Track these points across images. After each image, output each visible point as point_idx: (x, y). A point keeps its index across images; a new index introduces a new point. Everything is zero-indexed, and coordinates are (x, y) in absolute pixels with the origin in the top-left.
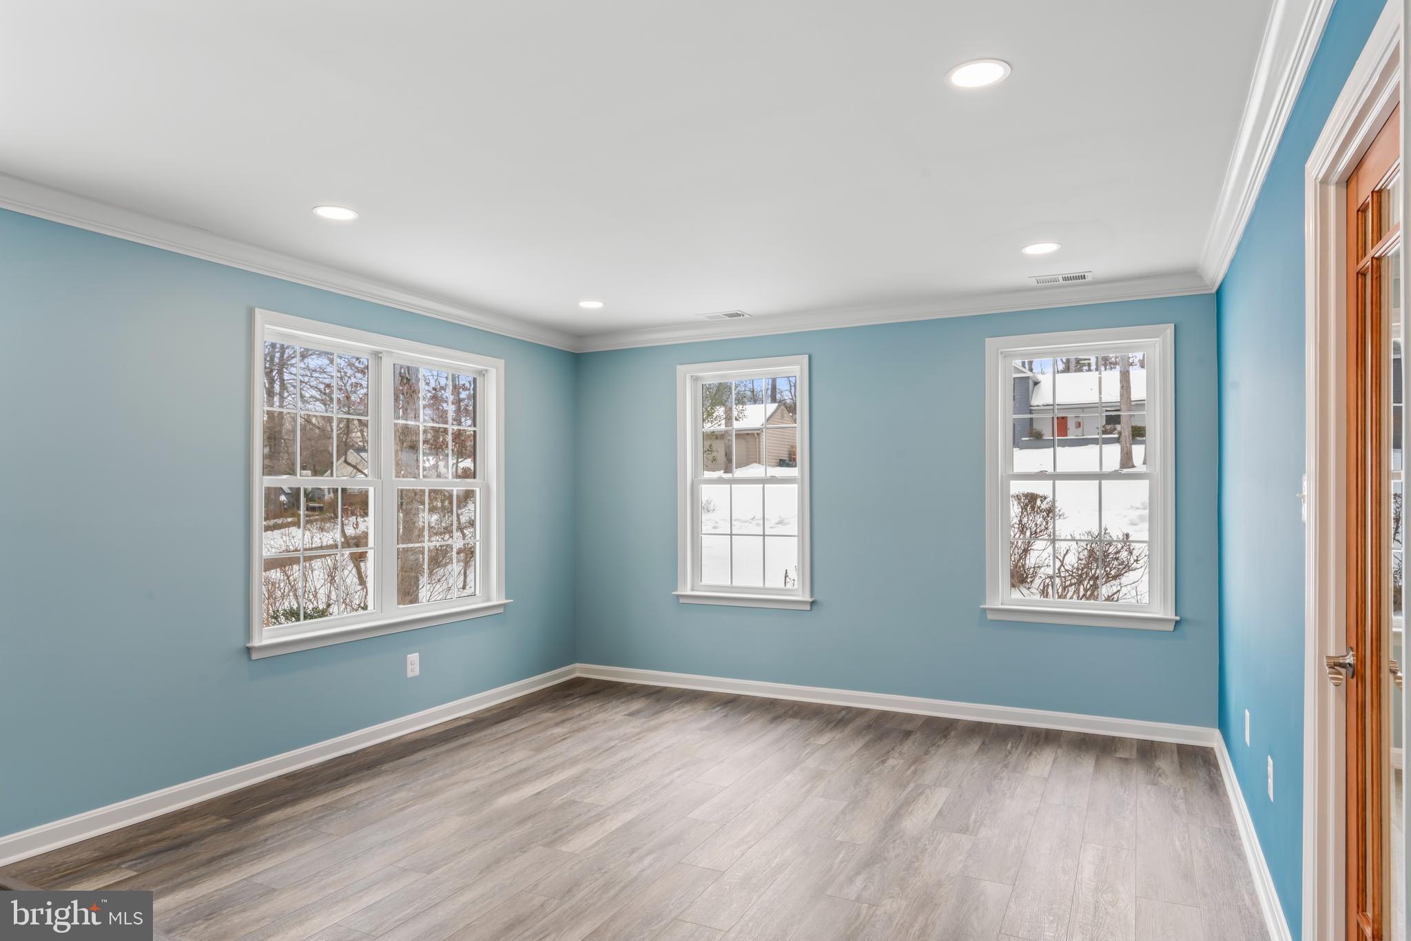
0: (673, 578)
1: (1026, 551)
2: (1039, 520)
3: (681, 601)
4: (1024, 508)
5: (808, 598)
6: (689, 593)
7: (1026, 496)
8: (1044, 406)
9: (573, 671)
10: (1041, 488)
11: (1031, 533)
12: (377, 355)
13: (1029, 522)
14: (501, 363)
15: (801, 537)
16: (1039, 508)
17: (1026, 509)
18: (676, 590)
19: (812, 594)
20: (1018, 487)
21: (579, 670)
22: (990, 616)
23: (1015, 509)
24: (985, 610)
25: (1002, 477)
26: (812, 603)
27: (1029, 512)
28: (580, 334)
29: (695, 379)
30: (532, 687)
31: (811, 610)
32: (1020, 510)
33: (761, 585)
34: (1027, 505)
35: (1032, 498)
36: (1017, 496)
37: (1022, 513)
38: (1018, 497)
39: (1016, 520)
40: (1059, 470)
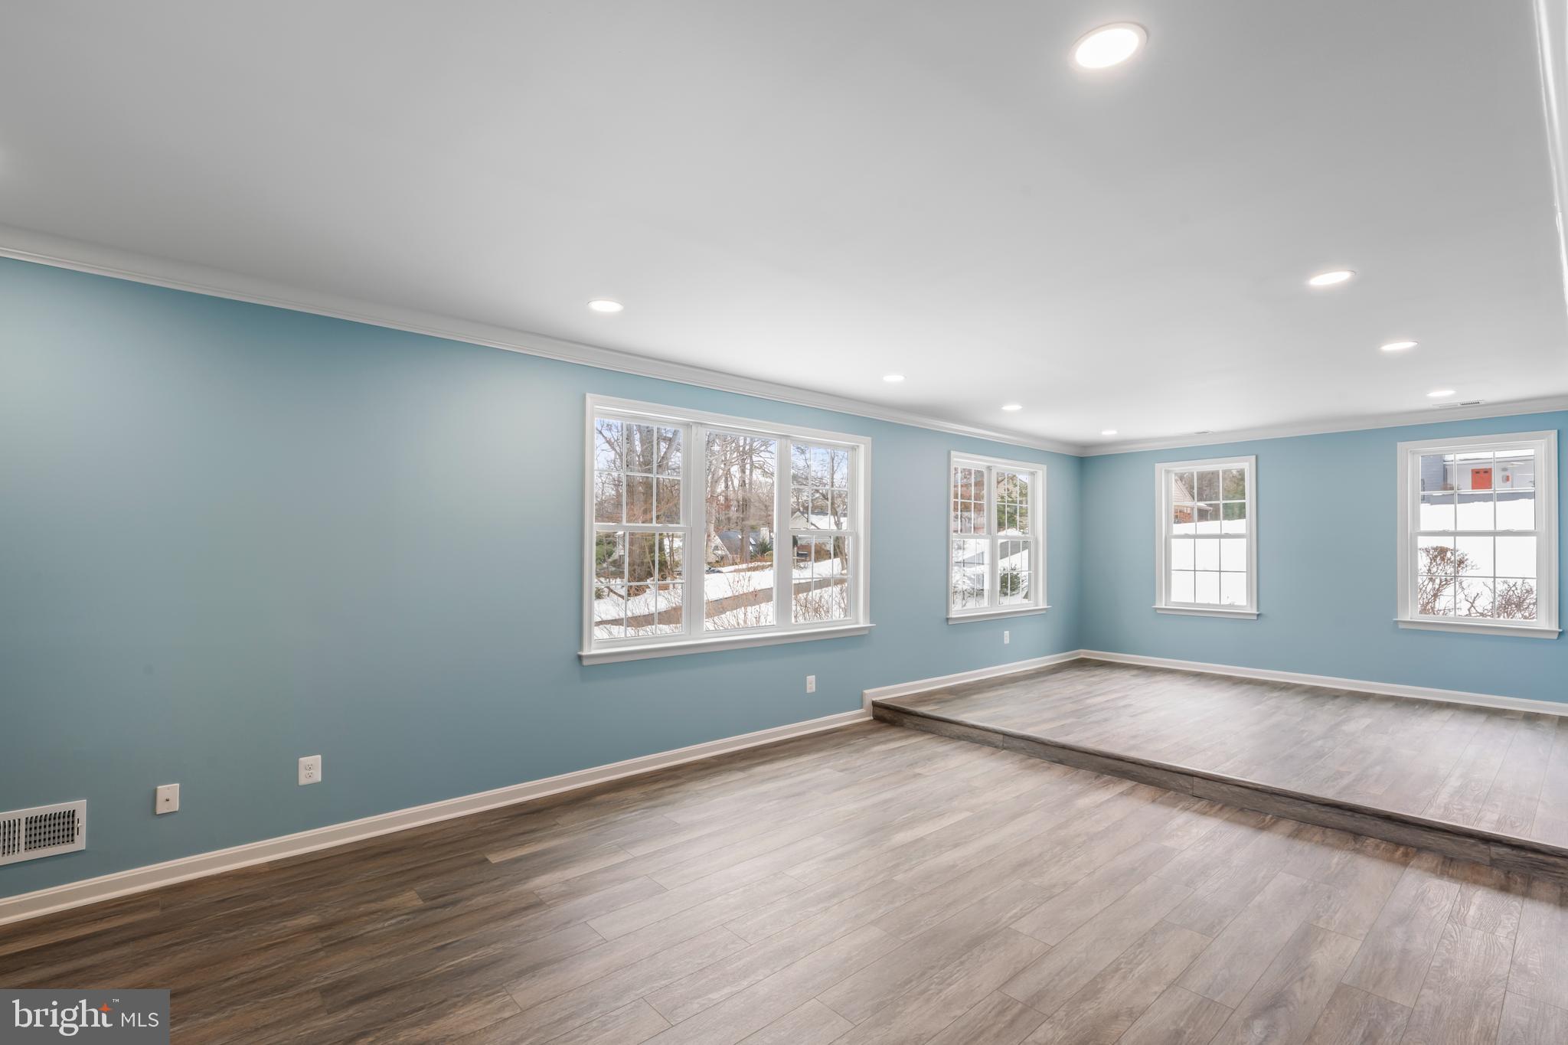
0: (1153, 597)
1: (1435, 596)
2: (1450, 570)
3: (1158, 612)
4: (1434, 559)
5: (1255, 611)
6: (1164, 607)
7: (1435, 549)
8: (1461, 460)
9: (1079, 654)
10: (1446, 542)
11: (1441, 580)
12: (989, 468)
13: (1439, 571)
14: (1045, 467)
15: (1249, 572)
16: (1449, 559)
17: (1435, 560)
18: (1155, 605)
19: (1258, 611)
20: (1423, 542)
21: (1083, 653)
22: (1401, 626)
23: (1423, 561)
24: (1397, 621)
25: (1411, 534)
26: (1258, 615)
27: (1438, 563)
28: (1085, 446)
29: (1168, 472)
30: (1062, 659)
31: (1257, 619)
32: (1429, 561)
33: (1218, 603)
34: (1436, 556)
35: (1442, 552)
36: (1426, 549)
37: (1431, 563)
38: (1427, 551)
39: (1425, 569)
40: (1459, 529)
